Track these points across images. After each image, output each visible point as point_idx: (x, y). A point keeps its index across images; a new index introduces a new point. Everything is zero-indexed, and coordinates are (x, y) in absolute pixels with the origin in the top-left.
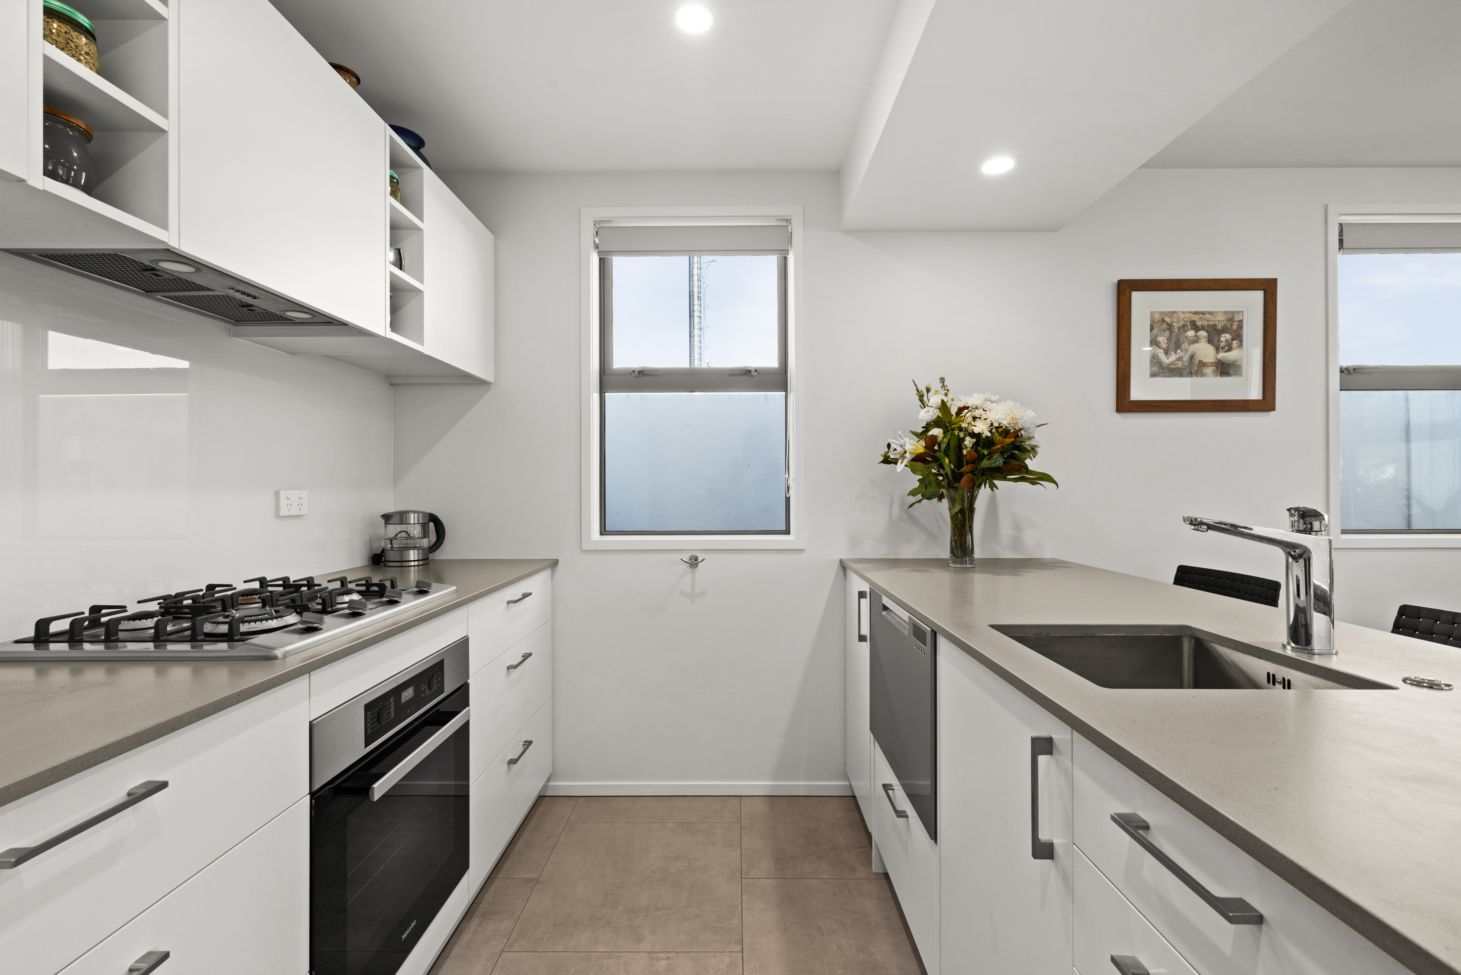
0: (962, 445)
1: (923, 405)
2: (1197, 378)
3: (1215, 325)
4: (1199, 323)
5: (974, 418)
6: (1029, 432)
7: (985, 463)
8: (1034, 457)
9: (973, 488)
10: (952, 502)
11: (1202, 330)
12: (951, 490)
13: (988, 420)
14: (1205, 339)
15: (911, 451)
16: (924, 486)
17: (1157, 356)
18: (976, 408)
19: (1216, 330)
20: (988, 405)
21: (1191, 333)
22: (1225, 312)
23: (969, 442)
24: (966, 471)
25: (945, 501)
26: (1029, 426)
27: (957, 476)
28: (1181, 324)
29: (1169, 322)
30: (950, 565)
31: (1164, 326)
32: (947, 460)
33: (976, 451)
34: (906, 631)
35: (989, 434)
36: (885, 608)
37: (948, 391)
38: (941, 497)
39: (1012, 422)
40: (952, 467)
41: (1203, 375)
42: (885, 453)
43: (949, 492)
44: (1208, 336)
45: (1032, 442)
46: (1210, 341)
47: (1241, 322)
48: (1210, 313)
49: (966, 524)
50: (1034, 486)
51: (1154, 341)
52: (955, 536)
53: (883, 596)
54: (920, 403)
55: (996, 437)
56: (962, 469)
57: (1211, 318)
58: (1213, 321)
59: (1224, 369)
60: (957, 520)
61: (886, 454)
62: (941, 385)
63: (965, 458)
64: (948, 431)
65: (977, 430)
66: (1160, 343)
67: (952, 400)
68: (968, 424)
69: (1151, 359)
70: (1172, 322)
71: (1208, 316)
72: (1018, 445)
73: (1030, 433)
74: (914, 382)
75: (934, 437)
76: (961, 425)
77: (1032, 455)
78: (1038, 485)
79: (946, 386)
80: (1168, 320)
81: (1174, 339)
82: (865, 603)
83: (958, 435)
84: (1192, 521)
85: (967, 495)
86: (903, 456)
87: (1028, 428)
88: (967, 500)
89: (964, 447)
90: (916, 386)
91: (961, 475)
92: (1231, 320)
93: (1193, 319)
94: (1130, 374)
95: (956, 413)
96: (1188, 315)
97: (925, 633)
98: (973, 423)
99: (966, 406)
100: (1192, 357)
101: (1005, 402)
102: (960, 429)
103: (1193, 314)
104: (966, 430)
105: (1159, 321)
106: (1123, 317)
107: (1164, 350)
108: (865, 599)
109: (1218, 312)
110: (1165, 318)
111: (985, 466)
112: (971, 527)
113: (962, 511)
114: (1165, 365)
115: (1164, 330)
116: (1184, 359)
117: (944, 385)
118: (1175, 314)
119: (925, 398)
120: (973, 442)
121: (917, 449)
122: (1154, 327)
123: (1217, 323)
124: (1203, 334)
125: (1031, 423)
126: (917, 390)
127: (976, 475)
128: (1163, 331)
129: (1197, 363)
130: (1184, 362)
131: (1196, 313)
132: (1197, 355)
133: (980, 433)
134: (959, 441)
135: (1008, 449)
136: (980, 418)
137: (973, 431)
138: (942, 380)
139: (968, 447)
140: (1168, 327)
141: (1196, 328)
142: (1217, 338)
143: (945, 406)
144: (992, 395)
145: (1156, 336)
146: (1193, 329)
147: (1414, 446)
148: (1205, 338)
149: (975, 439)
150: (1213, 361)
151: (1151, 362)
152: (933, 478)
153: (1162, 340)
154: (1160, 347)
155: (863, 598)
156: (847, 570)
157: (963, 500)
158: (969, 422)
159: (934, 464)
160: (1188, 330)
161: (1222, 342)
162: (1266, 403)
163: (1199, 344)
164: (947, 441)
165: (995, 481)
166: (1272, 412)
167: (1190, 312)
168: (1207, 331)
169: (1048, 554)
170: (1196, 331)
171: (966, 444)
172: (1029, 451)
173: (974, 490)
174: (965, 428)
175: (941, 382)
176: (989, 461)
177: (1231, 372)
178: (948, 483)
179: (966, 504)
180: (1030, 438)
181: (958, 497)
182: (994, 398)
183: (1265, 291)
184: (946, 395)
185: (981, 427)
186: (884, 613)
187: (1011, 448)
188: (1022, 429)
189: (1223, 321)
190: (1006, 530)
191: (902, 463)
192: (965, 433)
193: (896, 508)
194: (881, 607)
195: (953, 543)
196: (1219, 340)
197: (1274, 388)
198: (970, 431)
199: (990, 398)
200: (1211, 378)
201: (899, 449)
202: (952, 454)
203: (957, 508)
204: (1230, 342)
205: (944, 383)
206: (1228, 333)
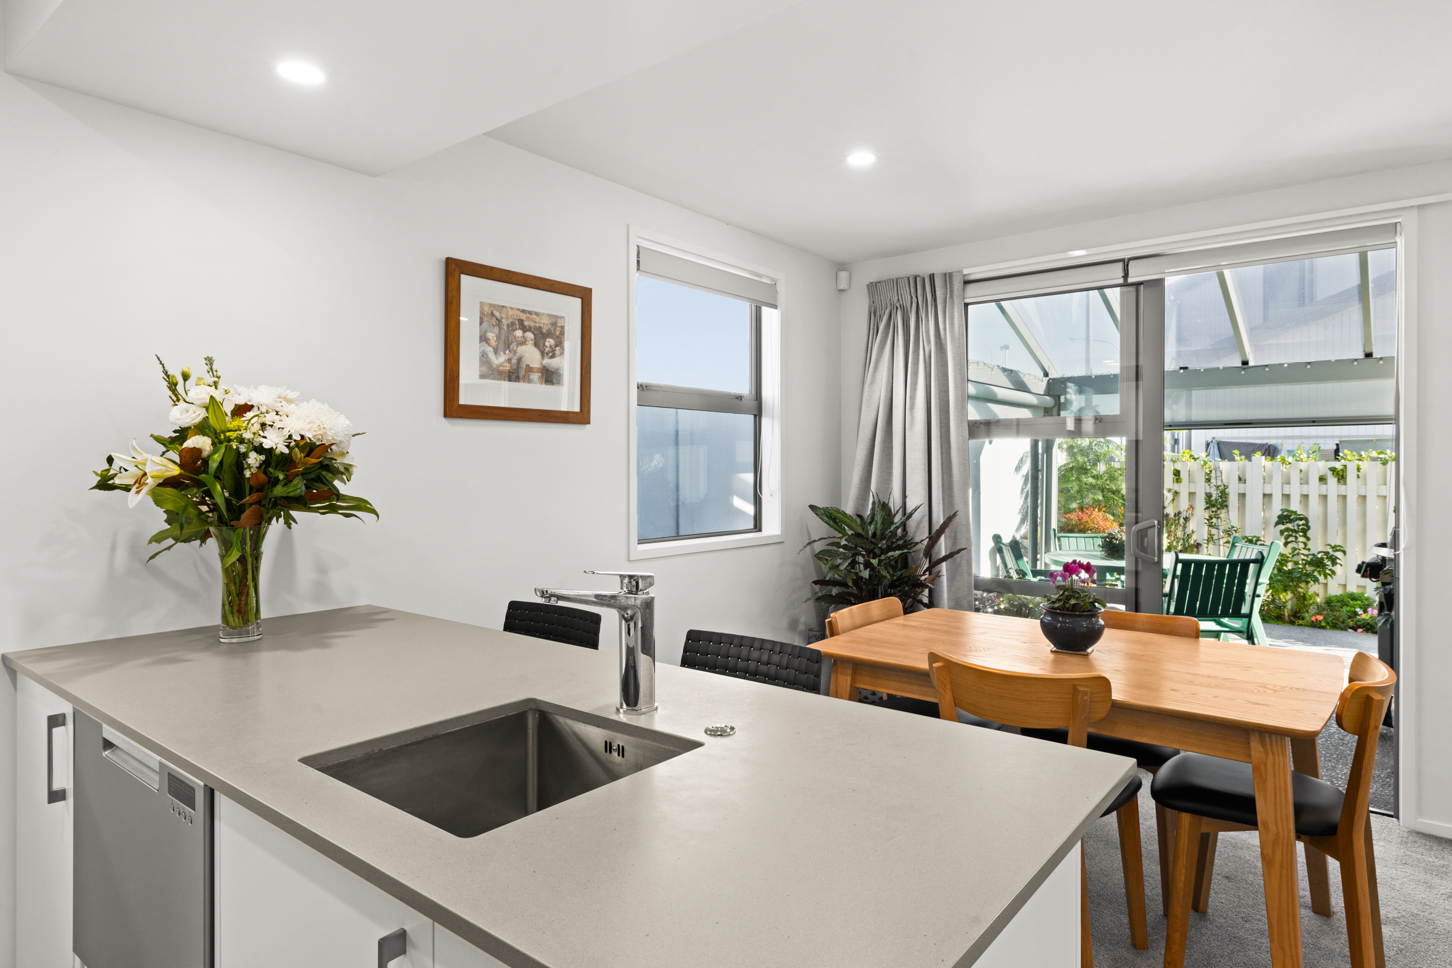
0: (243, 463)
1: (176, 398)
2: (524, 384)
3: (540, 328)
4: (526, 323)
5: (263, 425)
6: (342, 446)
7: (279, 491)
8: (348, 481)
9: (260, 524)
10: (226, 547)
11: (529, 331)
12: (224, 528)
13: (285, 430)
14: (532, 342)
15: (155, 474)
16: (178, 527)
17: (487, 354)
18: (267, 413)
19: (541, 333)
20: (286, 408)
21: (519, 333)
22: (549, 315)
23: (254, 459)
24: (249, 502)
25: (212, 544)
26: (343, 439)
27: (236, 510)
28: (510, 321)
29: (499, 317)
30: (222, 640)
31: (494, 321)
32: (219, 487)
33: (265, 473)
34: (154, 782)
35: (286, 451)
36: (108, 745)
37: (219, 377)
38: (204, 537)
39: (318, 433)
40: (227, 494)
41: (530, 381)
42: (102, 471)
43: (220, 531)
44: (535, 338)
45: (347, 460)
46: (536, 345)
47: (563, 327)
48: (537, 314)
49: (248, 576)
50: (348, 518)
51: (484, 337)
52: (230, 595)
53: (104, 725)
54: (170, 393)
55: (296, 455)
56: (244, 501)
57: (538, 319)
58: (539, 323)
59: (550, 376)
60: (233, 571)
61: (106, 473)
62: (208, 368)
63: (248, 482)
64: (221, 442)
65: (267, 444)
66: (490, 339)
67: (226, 392)
68: (254, 434)
69: (480, 358)
70: (502, 318)
71: (534, 316)
72: (327, 465)
73: (344, 448)
74: (159, 359)
75: (196, 452)
76: (241, 435)
77: (345, 477)
78: (353, 517)
79: (216, 371)
80: (497, 314)
81: (503, 338)
82: (63, 736)
83: (238, 448)
84: (543, 593)
85: (249, 532)
86: (140, 481)
87: (341, 442)
88: (250, 541)
89: (246, 466)
90: (163, 365)
91: (242, 509)
92: (554, 324)
93: (521, 318)
94: (459, 373)
95: (232, 412)
96: (516, 312)
97: (193, 790)
98: (261, 432)
99: (249, 403)
100: (520, 360)
101: (308, 402)
102: (241, 441)
103: (521, 312)
104: (250, 442)
105: (488, 314)
106: (452, 303)
107: (494, 348)
108: (62, 728)
109: (544, 314)
110: (495, 312)
111: (280, 495)
112: (255, 580)
113: (242, 560)
114: (494, 366)
115: (494, 326)
116: (513, 362)
117: (212, 369)
118: (504, 309)
119: (180, 388)
120: (260, 460)
121: (167, 471)
122: (484, 320)
123: (542, 325)
124: (530, 335)
125: (345, 435)
126: (166, 373)
127: (264, 506)
128: (492, 326)
129: (525, 367)
130: (513, 365)
131: (523, 311)
132: (524, 358)
133: (272, 448)
134: (239, 457)
135: (313, 470)
136: (272, 426)
137: (261, 444)
138: (210, 361)
139: (252, 467)
140: (497, 322)
141: (525, 329)
142: (543, 342)
143: (214, 402)
144: (289, 391)
145: (486, 332)
146: (521, 329)
147: (682, 449)
148: (531, 340)
149: (264, 456)
150: (539, 366)
151: (481, 361)
152: (192, 511)
153: (491, 336)
154: (489, 345)
155: (57, 725)
156: (18, 672)
157: (243, 543)
158: (255, 431)
159: (195, 490)
160: (516, 329)
161: (546, 347)
162: (582, 417)
163: (526, 346)
164: (219, 459)
165: (292, 512)
166: (588, 425)
167: (519, 310)
168: (534, 334)
169: (362, 600)
170: (524, 332)
171: (249, 462)
172: (342, 473)
173: (260, 527)
174: (249, 439)
175: (207, 364)
176: (285, 488)
177: (554, 381)
178: (218, 517)
179: (248, 548)
180: (343, 454)
181: (235, 538)
182: (292, 395)
183: (582, 299)
184: (216, 384)
185: (273, 440)
186: (106, 753)
187: (317, 468)
188: (333, 444)
189: (547, 324)
190: (305, 575)
191: (138, 492)
192: (249, 446)
193: (122, 555)
194: (100, 743)
195: (227, 607)
196: (544, 345)
197: (589, 401)
198: (257, 445)
199: (286, 395)
200: (536, 385)
201: (132, 470)
202: (227, 476)
203: (235, 555)
204: (554, 347)
205: (212, 367)
206: (552, 338)
